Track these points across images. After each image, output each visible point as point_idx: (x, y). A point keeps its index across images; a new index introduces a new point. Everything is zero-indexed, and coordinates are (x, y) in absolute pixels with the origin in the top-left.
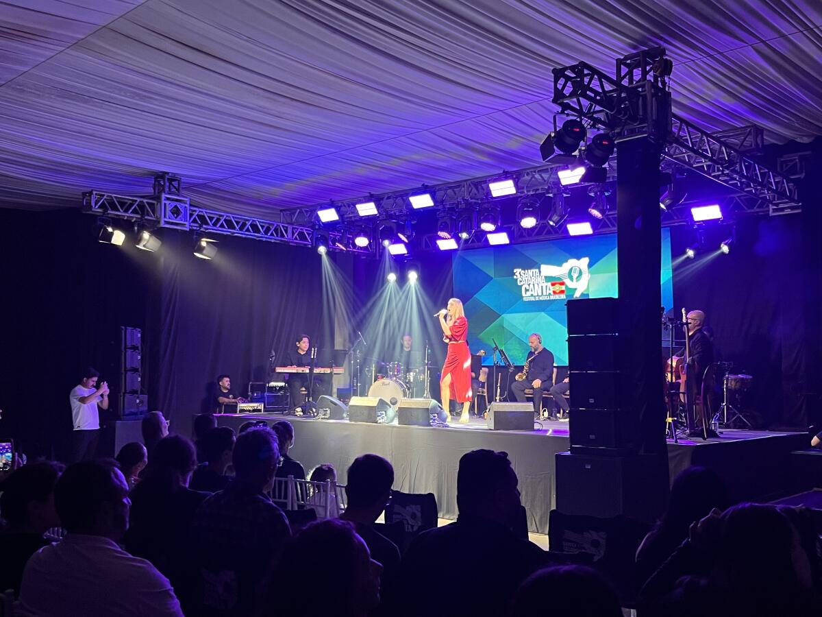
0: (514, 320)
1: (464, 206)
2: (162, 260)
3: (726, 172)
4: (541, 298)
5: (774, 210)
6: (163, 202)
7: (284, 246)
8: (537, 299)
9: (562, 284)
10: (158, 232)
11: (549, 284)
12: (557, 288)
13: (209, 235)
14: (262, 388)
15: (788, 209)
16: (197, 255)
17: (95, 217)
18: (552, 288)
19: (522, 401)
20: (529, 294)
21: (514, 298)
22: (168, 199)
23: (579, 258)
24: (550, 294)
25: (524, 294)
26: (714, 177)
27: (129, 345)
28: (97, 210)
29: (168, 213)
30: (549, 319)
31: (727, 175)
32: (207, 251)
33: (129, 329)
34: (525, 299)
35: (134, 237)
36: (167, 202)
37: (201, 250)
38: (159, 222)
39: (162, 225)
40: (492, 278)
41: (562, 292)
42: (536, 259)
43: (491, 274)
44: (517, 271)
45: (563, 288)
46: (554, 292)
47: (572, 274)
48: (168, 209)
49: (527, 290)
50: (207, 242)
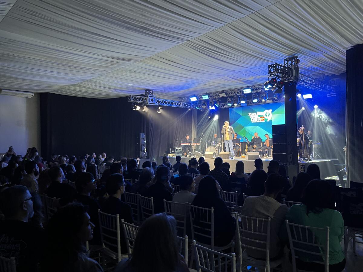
0: (248, 128)
1: (236, 96)
2: (149, 114)
3: (314, 87)
4: (257, 122)
5: (328, 95)
6: (149, 97)
7: (180, 108)
8: (256, 122)
9: (264, 117)
10: (148, 106)
11: (259, 118)
12: (262, 119)
13: (161, 106)
14: (174, 149)
15: (333, 95)
16: (157, 112)
17: (131, 103)
18: (261, 119)
19: (252, 152)
20: (253, 120)
21: (249, 122)
22: (150, 96)
23: (268, 109)
24: (260, 121)
25: (252, 120)
26: (311, 88)
27: (142, 138)
28: (132, 100)
29: (150, 100)
30: (260, 128)
31: (314, 88)
32: (161, 111)
33: (142, 133)
34: (252, 122)
35: (142, 108)
36: (150, 97)
37: (159, 110)
38: (148, 103)
39: (149, 104)
40: (241, 116)
41: (263, 120)
42: (255, 110)
43: (241, 114)
44: (250, 114)
45: (264, 119)
46: (261, 120)
47: (267, 114)
48: (150, 99)
49: (253, 119)
50: (160, 108)
